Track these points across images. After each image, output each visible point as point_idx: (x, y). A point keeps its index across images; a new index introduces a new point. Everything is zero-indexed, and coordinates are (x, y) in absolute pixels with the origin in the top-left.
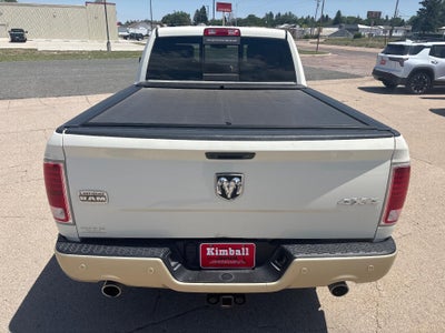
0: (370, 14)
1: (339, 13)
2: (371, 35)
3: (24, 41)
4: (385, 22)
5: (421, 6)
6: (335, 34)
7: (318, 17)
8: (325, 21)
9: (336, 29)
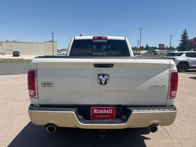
0: (160, 45)
1: (147, 45)
2: (161, 54)
3: (19, 56)
4: (166, 49)
5: (181, 42)
6: (146, 53)
7: (139, 47)
8: (142, 48)
9: (146, 51)
